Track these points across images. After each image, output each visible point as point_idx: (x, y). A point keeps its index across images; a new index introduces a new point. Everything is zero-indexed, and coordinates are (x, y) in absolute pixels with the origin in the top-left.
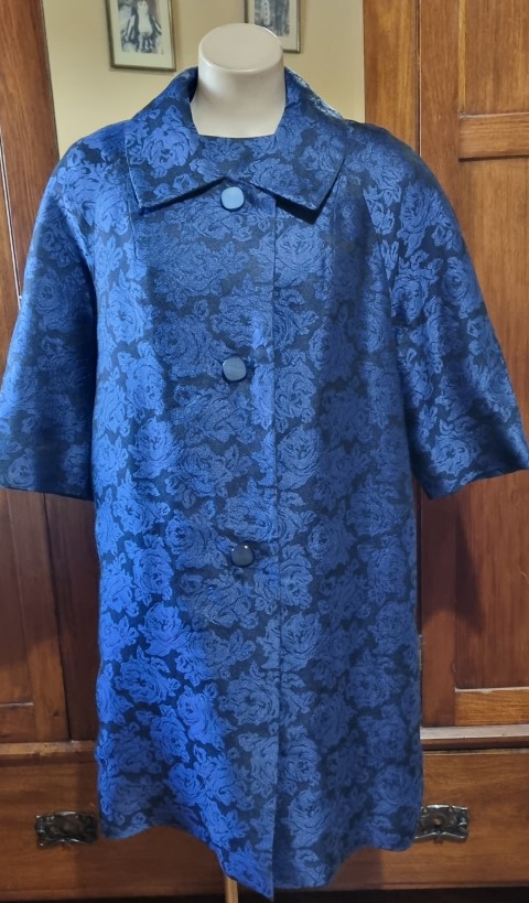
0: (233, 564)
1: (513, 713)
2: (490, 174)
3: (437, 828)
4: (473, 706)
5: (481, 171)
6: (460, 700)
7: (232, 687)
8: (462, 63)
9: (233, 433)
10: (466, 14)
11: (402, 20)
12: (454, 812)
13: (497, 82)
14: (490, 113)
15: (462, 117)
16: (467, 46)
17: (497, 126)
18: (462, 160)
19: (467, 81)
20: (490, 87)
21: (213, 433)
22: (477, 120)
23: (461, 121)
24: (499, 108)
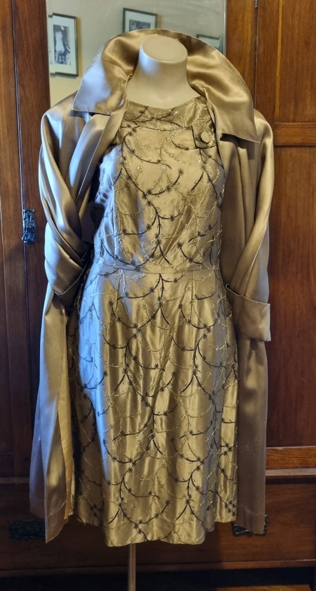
1: (295, 461)
2: (291, 155)
4: (272, 457)
5: (286, 153)
10: (281, 69)
13: (296, 106)
14: (292, 122)
15: (276, 123)
16: (281, 87)
18: (276, 146)
19: (280, 105)
20: (292, 108)
22: (284, 125)
24: (296, 120)
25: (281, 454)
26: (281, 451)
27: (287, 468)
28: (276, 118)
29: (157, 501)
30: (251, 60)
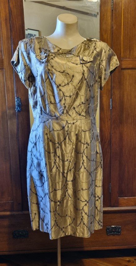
1: (132, 203)
2: (128, 72)
3: (114, 232)
4: (123, 202)
5: (126, 72)
6: (120, 200)
8: (122, 47)
10: (123, 36)
11: (109, 36)
12: (118, 228)
13: (130, 52)
14: (128, 58)
15: (122, 59)
16: (123, 43)
17: (130, 61)
18: (122, 69)
19: (123, 51)
20: (128, 53)
22: (125, 60)
23: (122, 60)
24: (130, 57)
25: (126, 200)
27: (129, 206)
28: (121, 57)
29: (69, 218)
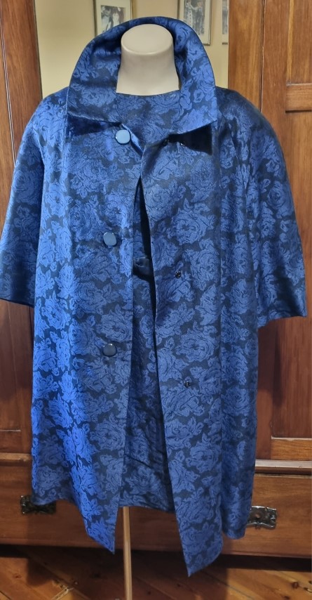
0: (104, 354)
1: (306, 454)
2: (305, 121)
3: (257, 520)
5: (300, 119)
6: (275, 444)
7: (98, 427)
8: (290, 50)
9: (109, 277)
11: (253, 23)
12: (268, 512)
14: (307, 82)
15: (288, 85)
16: (293, 40)
17: (310, 91)
18: (288, 112)
19: (293, 62)
20: (307, 66)
21: (97, 276)
22: (298, 87)
25: (292, 445)
26: (292, 442)
27: (297, 460)
28: (287, 79)
30: (258, 12)
